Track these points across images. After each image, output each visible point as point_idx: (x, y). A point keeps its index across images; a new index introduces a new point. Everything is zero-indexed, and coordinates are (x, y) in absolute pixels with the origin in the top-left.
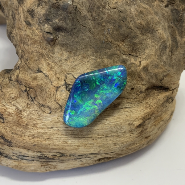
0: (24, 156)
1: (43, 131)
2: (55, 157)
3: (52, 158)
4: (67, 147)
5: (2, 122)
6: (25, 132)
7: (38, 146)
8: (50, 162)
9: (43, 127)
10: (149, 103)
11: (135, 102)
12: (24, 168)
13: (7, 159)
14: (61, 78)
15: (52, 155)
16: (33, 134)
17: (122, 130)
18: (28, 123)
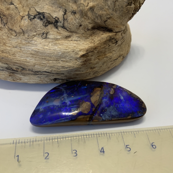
1: (10, 48)
4: (26, 63)
8: (15, 74)
10: (95, 40)
11: (83, 37)
14: (26, 10)
15: (16, 68)
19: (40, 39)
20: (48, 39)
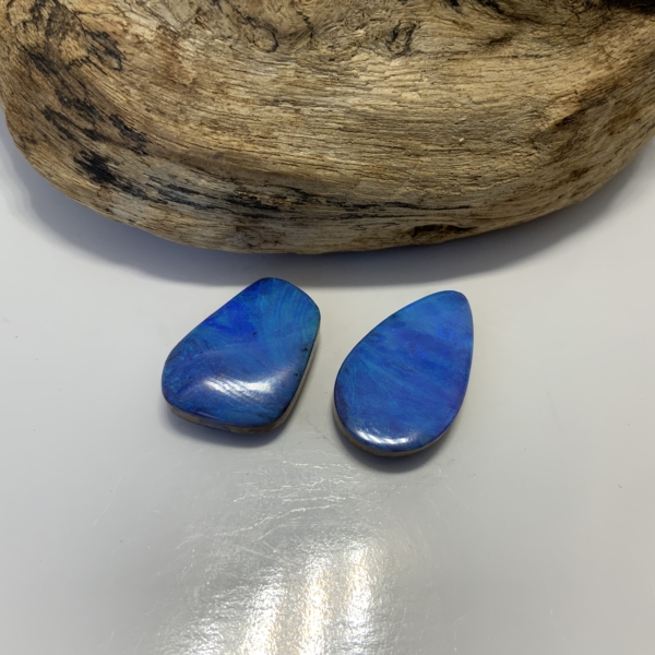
0: (183, 190)
1: (246, 109)
2: (280, 201)
3: (270, 204)
4: (320, 172)
5: (115, 69)
6: (188, 108)
7: (228, 159)
8: (265, 220)
9: (246, 97)
10: (608, 49)
11: (561, 41)
12: (183, 230)
13: (130, 196)
15: (271, 196)
16: (215, 117)
17: (505, 134)
18: (199, 80)
19: (380, 59)
20: (417, 58)
